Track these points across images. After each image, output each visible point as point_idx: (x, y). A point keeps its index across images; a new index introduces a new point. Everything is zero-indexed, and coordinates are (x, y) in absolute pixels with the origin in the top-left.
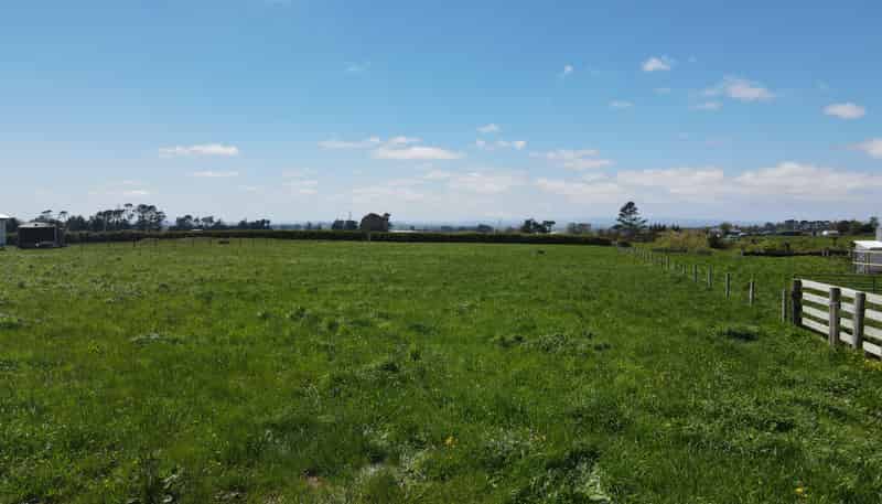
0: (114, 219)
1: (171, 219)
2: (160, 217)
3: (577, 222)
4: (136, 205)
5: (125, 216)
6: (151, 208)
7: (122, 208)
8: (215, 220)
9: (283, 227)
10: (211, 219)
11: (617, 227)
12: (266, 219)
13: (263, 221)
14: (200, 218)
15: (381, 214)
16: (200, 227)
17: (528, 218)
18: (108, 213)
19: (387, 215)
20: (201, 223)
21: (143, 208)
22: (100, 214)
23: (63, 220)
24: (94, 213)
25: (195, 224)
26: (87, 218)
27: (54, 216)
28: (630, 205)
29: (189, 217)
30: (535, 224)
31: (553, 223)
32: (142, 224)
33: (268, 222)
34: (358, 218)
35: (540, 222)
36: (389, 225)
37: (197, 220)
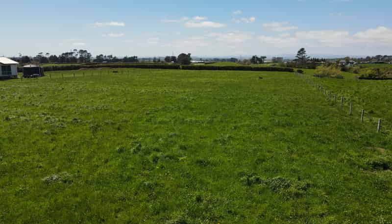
0: (70, 56)
1: (94, 56)
2: (89, 55)
3: (276, 57)
4: (78, 50)
5: (74, 55)
6: (85, 51)
7: (73, 51)
8: (113, 56)
9: (144, 59)
10: (111, 56)
11: (295, 60)
12: (135, 56)
13: (134, 57)
14: (107, 55)
15: (187, 54)
16: (107, 60)
17: (254, 55)
18: (67, 54)
19: (189, 54)
20: (107, 58)
21: (82, 51)
22: (63, 54)
23: (48, 56)
24: (61, 54)
25: (105, 59)
26: (58, 56)
27: (44, 55)
28: (302, 50)
29: (102, 55)
30: (257, 58)
31: (265, 57)
32: (81, 58)
33: (137, 57)
34: (177, 55)
35: (259, 57)
36: (191, 59)
37: (105, 57)
